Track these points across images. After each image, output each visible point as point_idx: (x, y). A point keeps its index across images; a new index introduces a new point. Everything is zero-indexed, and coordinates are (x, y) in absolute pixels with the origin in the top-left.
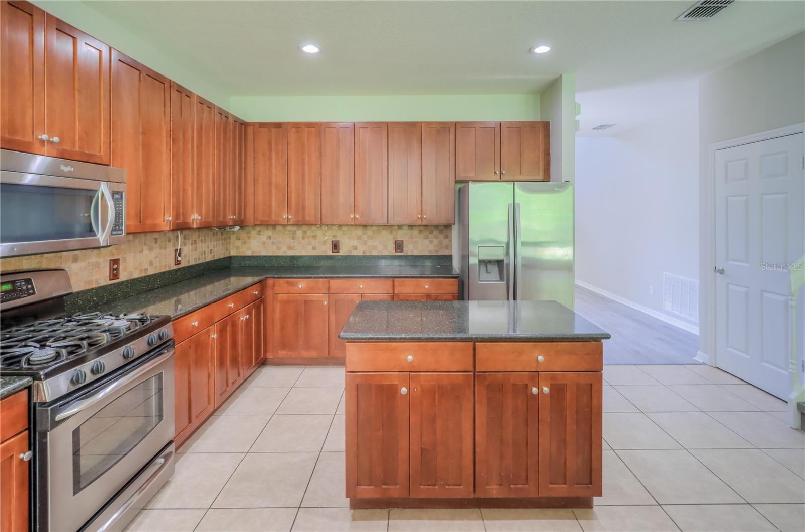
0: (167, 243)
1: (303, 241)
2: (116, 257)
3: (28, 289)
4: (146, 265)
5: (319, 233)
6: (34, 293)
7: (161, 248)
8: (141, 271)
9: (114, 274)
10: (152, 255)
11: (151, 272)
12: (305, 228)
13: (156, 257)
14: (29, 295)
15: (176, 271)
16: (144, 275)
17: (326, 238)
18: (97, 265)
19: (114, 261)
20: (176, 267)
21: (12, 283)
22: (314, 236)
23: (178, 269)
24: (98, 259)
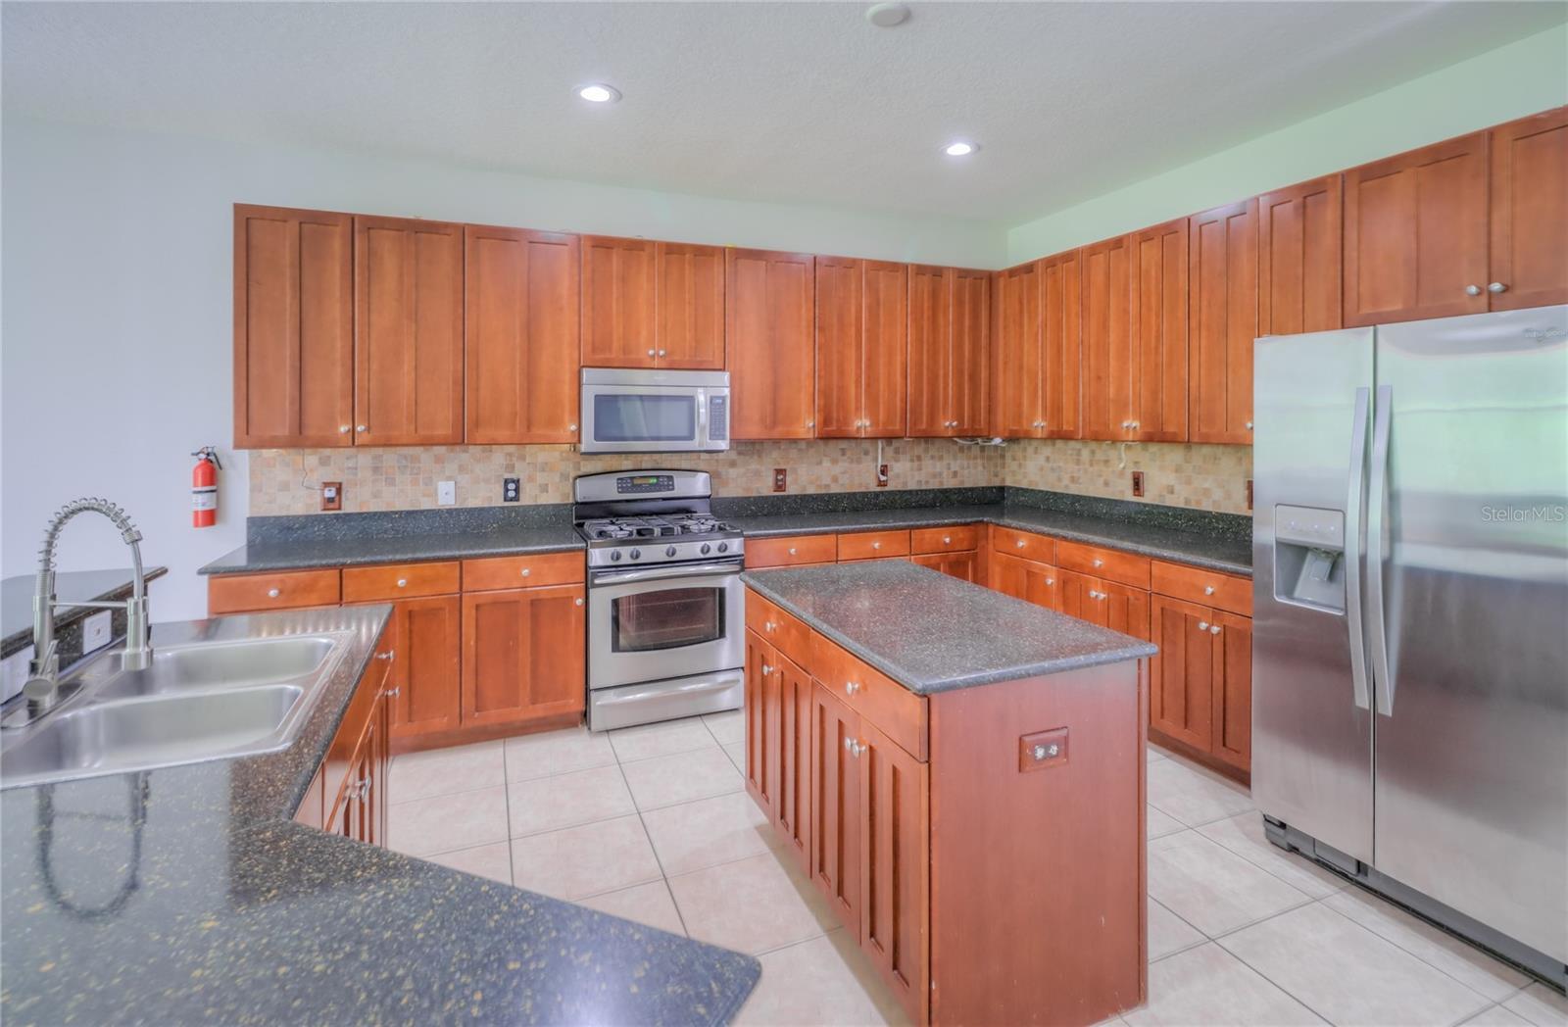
0: (863, 456)
1: (1091, 469)
2: (783, 467)
3: (668, 485)
4: (827, 480)
5: (1112, 454)
6: (673, 489)
7: (852, 461)
8: (819, 486)
9: (780, 486)
10: (837, 469)
11: (835, 489)
12: (1093, 445)
13: (844, 473)
14: (669, 490)
15: (877, 495)
16: (823, 491)
17: (1122, 466)
18: (757, 473)
19: (779, 472)
20: (879, 489)
21: (658, 477)
22: (1106, 462)
23: (882, 492)
24: (758, 467)
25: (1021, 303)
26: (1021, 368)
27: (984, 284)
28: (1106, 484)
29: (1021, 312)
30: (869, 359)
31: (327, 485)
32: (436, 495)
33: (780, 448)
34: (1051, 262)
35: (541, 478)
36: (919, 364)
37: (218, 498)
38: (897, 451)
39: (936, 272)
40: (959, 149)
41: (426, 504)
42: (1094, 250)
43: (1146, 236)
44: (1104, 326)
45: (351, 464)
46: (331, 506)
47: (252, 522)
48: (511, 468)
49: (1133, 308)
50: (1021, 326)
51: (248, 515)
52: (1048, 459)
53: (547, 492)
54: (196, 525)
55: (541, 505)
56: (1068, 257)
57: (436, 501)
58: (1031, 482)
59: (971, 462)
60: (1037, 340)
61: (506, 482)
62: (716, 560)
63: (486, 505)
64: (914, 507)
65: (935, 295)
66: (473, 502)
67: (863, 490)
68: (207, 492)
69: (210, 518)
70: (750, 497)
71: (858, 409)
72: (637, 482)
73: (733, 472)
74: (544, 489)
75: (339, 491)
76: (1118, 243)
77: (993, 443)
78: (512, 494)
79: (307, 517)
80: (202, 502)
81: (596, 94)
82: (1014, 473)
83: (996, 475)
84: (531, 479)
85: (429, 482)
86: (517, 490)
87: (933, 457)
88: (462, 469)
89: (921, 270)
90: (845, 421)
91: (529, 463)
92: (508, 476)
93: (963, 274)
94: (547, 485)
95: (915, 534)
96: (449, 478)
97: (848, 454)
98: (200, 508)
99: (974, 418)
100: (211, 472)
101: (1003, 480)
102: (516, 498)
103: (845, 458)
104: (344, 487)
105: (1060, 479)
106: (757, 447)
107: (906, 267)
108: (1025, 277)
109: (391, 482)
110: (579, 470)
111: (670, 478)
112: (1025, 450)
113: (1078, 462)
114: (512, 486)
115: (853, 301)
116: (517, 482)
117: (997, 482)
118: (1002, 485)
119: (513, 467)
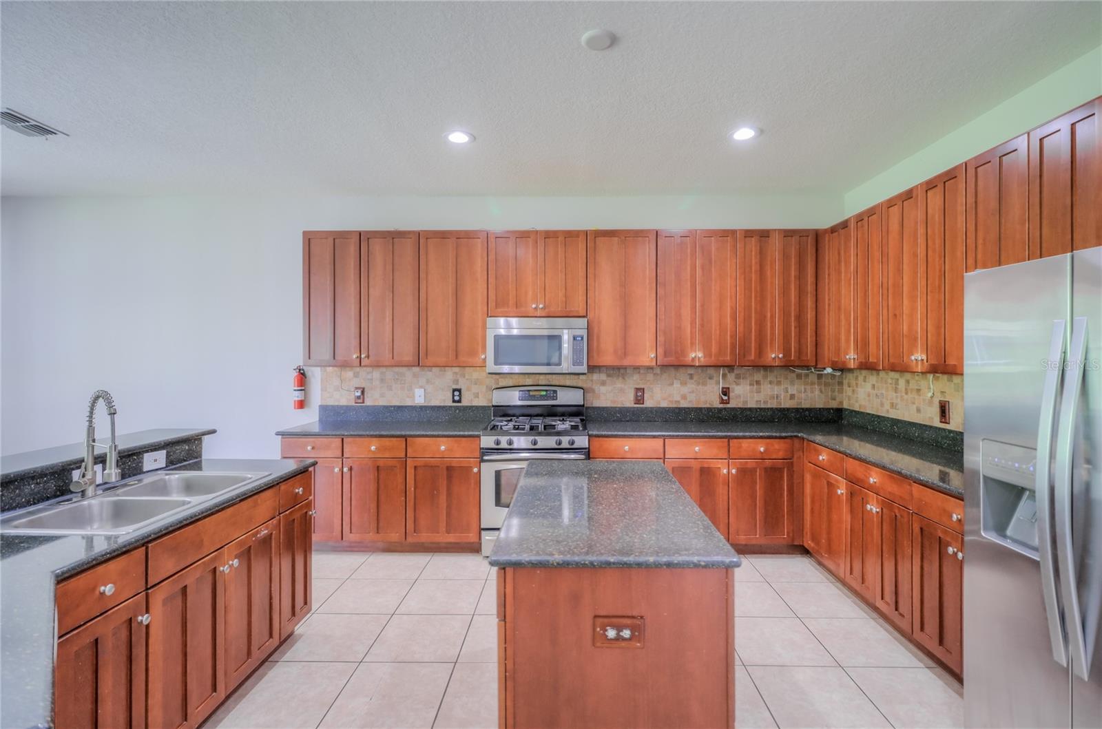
0: (708, 380)
1: (906, 397)
2: (641, 386)
3: (553, 396)
4: (677, 398)
6: (557, 399)
7: (698, 384)
8: (671, 402)
9: (639, 399)
10: (685, 390)
11: (684, 404)
14: (554, 399)
15: (720, 410)
16: (674, 406)
17: (930, 394)
18: (622, 390)
19: (637, 390)
20: (721, 406)
21: (546, 391)
22: (919, 390)
23: (725, 408)
24: (623, 386)
25: (839, 254)
26: (839, 308)
27: (810, 240)
28: (918, 410)
29: (839, 261)
30: (702, 306)
31: (357, 388)
32: (414, 396)
33: (639, 373)
34: (860, 218)
35: (475, 389)
36: (747, 308)
37: (305, 395)
38: (738, 377)
39: (764, 235)
40: (744, 134)
41: (409, 403)
42: (890, 203)
43: (930, 185)
44: (899, 271)
45: (369, 377)
46: (360, 401)
47: (321, 407)
48: (456, 382)
49: (921, 251)
50: (839, 273)
51: (320, 404)
52: (873, 386)
53: (478, 397)
54: (295, 408)
55: (474, 406)
56: (871, 212)
57: (414, 400)
58: (860, 406)
59: (808, 387)
60: (850, 284)
61: (454, 390)
62: (567, 450)
63: (442, 405)
64: (754, 422)
65: (762, 253)
66: (436, 402)
67: (708, 406)
68: (298, 390)
69: (301, 404)
70: (616, 407)
71: (692, 344)
72: (531, 393)
73: (603, 389)
74: (477, 396)
75: (363, 392)
76: (909, 195)
77: (825, 372)
78: (457, 398)
79: (347, 406)
80: (298, 396)
81: (458, 138)
82: (849, 398)
83: (834, 399)
84: (469, 389)
85: (411, 389)
86: (460, 395)
87: (771, 383)
88: (428, 381)
89: (749, 234)
90: (683, 353)
91: (467, 379)
92: (455, 387)
93: (788, 234)
94: (478, 393)
95: (734, 442)
96: (421, 387)
97: (695, 378)
98: (297, 399)
99: (800, 351)
100: (302, 378)
101: (841, 403)
102: (459, 401)
103: (693, 381)
104: (366, 390)
105: (882, 405)
106: (622, 371)
107: (733, 232)
108: (842, 232)
109: (390, 388)
110: (498, 384)
111: (555, 392)
112: (857, 378)
113: (896, 390)
114: (457, 393)
115: (689, 262)
116: (459, 391)
117: (834, 405)
118: (840, 407)
119: (458, 381)
